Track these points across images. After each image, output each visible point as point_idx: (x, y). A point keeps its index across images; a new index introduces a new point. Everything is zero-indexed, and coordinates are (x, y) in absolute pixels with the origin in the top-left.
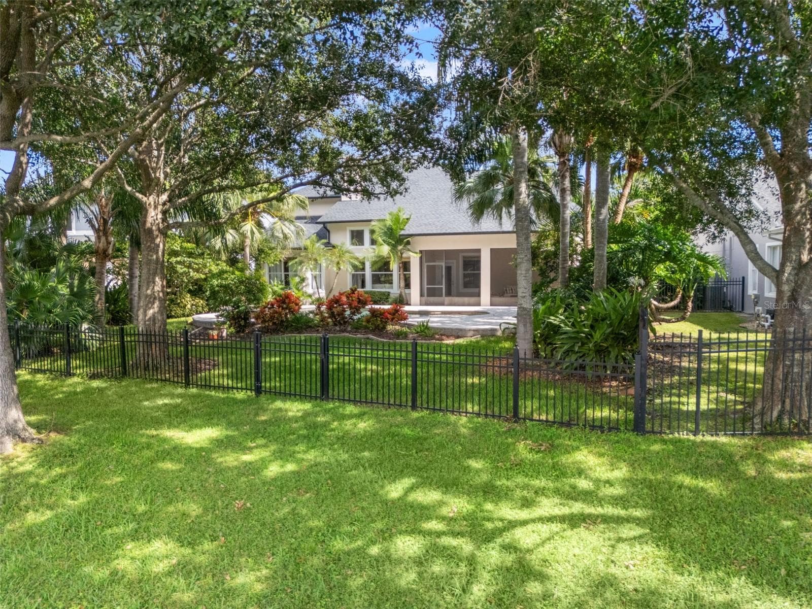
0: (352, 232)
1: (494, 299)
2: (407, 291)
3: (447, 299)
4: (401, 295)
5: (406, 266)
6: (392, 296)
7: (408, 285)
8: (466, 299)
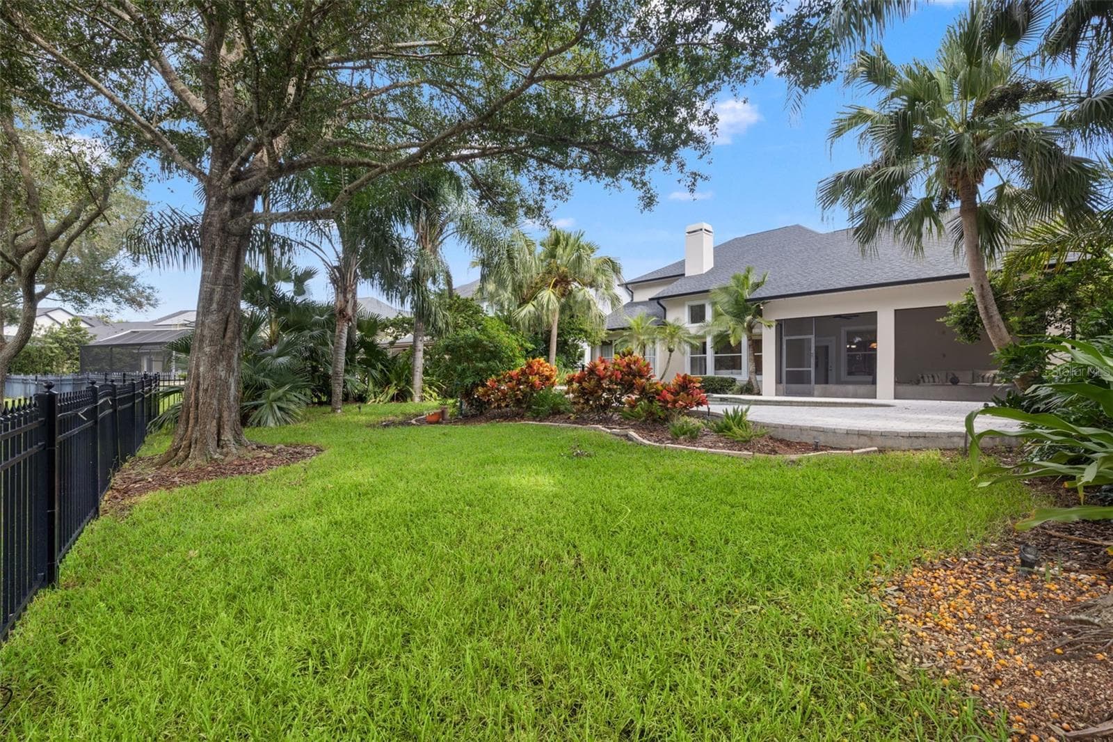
0: (692, 308)
1: (899, 387)
2: (758, 378)
3: (818, 388)
4: (750, 382)
5: (756, 345)
6: (737, 383)
7: (758, 369)
8: (850, 388)
